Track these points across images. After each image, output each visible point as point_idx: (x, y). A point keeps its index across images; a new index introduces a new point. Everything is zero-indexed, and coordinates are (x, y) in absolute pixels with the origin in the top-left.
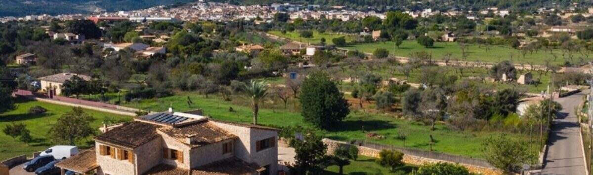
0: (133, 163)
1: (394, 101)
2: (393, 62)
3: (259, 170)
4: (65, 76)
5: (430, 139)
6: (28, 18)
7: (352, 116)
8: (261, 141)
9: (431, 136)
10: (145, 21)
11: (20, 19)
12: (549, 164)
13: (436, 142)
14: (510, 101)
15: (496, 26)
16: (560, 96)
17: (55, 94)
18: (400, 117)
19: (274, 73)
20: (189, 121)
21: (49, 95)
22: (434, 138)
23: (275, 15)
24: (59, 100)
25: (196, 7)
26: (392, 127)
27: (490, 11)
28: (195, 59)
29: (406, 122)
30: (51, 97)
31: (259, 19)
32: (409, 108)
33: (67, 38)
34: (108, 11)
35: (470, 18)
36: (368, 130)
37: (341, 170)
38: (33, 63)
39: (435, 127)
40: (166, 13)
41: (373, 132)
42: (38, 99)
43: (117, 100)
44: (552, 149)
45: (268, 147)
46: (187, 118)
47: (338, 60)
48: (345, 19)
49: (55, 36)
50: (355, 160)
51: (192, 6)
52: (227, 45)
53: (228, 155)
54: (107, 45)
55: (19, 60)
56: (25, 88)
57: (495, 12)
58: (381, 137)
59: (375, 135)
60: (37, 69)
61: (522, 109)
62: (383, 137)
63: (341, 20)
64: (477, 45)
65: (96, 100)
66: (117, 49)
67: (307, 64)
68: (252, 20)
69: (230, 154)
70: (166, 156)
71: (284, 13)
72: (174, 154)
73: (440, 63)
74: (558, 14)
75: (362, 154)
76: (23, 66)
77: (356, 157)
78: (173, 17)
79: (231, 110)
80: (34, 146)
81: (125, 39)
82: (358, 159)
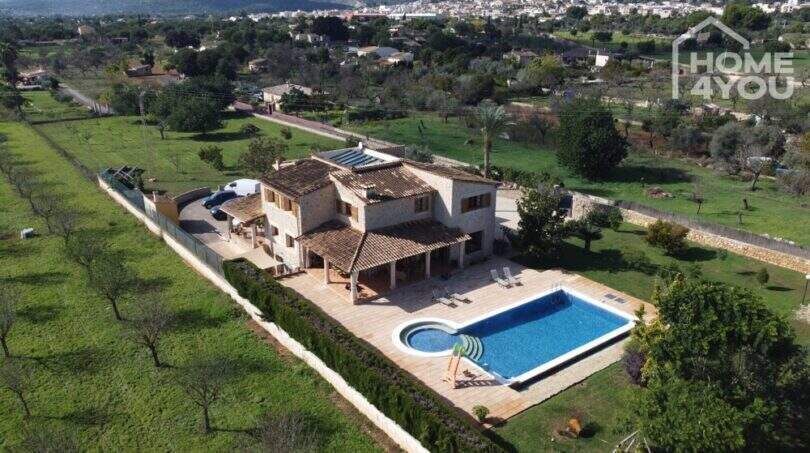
0: (296, 216)
1: (701, 140)
3: (460, 240)
4: (286, 88)
5: (743, 205)
6: (282, 14)
7: (633, 159)
8: (470, 198)
9: (745, 201)
10: (404, 17)
11: (274, 15)
13: (752, 209)
17: (274, 110)
18: (705, 165)
19: (544, 90)
20: (378, 163)
21: (268, 110)
22: (750, 204)
23: (569, 10)
24: (277, 117)
26: (688, 180)
28: (447, 70)
29: (714, 173)
30: (270, 114)
31: (545, 14)
32: (721, 154)
33: (310, 40)
34: (369, 6)
36: (650, 182)
37: (588, 245)
38: (265, 71)
39: (758, 184)
40: (434, 8)
41: (656, 187)
42: (256, 115)
43: (339, 120)
45: (481, 206)
46: (376, 160)
47: (638, 74)
48: (664, 15)
49: (298, 37)
50: (615, 230)
52: (493, 50)
53: (422, 215)
54: (352, 49)
55: (251, 66)
56: (246, 100)
58: (667, 196)
59: (659, 192)
60: (265, 78)
62: (670, 196)
63: (658, 17)
65: (313, 119)
66: (360, 53)
67: (594, 79)
68: (537, 16)
69: (426, 213)
70: (339, 210)
71: (581, 6)
72: (349, 209)
75: (630, 221)
76: (253, 73)
77: (617, 225)
78: (440, 12)
80: (227, 175)
81: (373, 41)
82: (620, 229)
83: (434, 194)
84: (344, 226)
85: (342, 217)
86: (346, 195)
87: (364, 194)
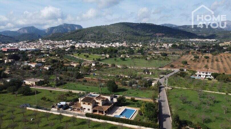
0: (91, 105)
2: (117, 68)
3: (112, 105)
4: (33, 79)
12: (160, 98)
13: (138, 94)
14: (151, 82)
15: (140, 51)
16: (160, 78)
19: (88, 73)
20: (98, 96)
25: (39, 42)
27: (137, 45)
30: (33, 86)
33: (10, 61)
35: (131, 48)
44: (160, 94)
49: (6, 61)
51: (37, 41)
57: (138, 45)
61: (153, 84)
64: (136, 59)
67: (94, 69)
72: (98, 103)
73: (129, 68)
74: (155, 46)
79: (87, 88)
83: (107, 99)
84: (98, 106)
85: (97, 105)
86: (97, 101)
87: (101, 101)
